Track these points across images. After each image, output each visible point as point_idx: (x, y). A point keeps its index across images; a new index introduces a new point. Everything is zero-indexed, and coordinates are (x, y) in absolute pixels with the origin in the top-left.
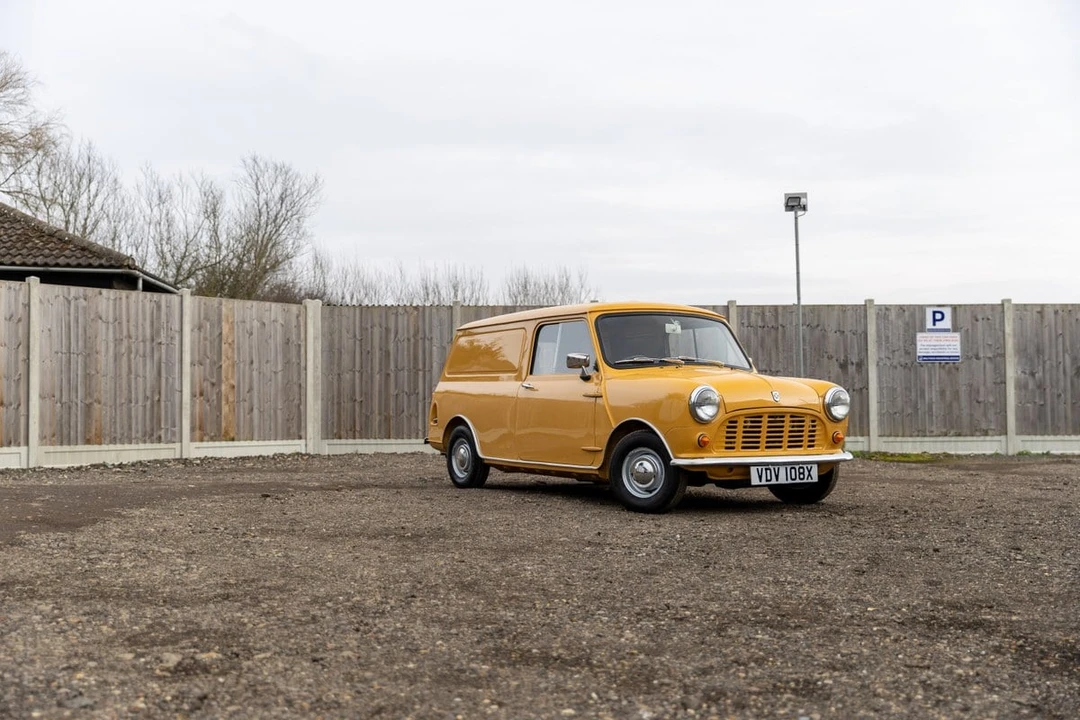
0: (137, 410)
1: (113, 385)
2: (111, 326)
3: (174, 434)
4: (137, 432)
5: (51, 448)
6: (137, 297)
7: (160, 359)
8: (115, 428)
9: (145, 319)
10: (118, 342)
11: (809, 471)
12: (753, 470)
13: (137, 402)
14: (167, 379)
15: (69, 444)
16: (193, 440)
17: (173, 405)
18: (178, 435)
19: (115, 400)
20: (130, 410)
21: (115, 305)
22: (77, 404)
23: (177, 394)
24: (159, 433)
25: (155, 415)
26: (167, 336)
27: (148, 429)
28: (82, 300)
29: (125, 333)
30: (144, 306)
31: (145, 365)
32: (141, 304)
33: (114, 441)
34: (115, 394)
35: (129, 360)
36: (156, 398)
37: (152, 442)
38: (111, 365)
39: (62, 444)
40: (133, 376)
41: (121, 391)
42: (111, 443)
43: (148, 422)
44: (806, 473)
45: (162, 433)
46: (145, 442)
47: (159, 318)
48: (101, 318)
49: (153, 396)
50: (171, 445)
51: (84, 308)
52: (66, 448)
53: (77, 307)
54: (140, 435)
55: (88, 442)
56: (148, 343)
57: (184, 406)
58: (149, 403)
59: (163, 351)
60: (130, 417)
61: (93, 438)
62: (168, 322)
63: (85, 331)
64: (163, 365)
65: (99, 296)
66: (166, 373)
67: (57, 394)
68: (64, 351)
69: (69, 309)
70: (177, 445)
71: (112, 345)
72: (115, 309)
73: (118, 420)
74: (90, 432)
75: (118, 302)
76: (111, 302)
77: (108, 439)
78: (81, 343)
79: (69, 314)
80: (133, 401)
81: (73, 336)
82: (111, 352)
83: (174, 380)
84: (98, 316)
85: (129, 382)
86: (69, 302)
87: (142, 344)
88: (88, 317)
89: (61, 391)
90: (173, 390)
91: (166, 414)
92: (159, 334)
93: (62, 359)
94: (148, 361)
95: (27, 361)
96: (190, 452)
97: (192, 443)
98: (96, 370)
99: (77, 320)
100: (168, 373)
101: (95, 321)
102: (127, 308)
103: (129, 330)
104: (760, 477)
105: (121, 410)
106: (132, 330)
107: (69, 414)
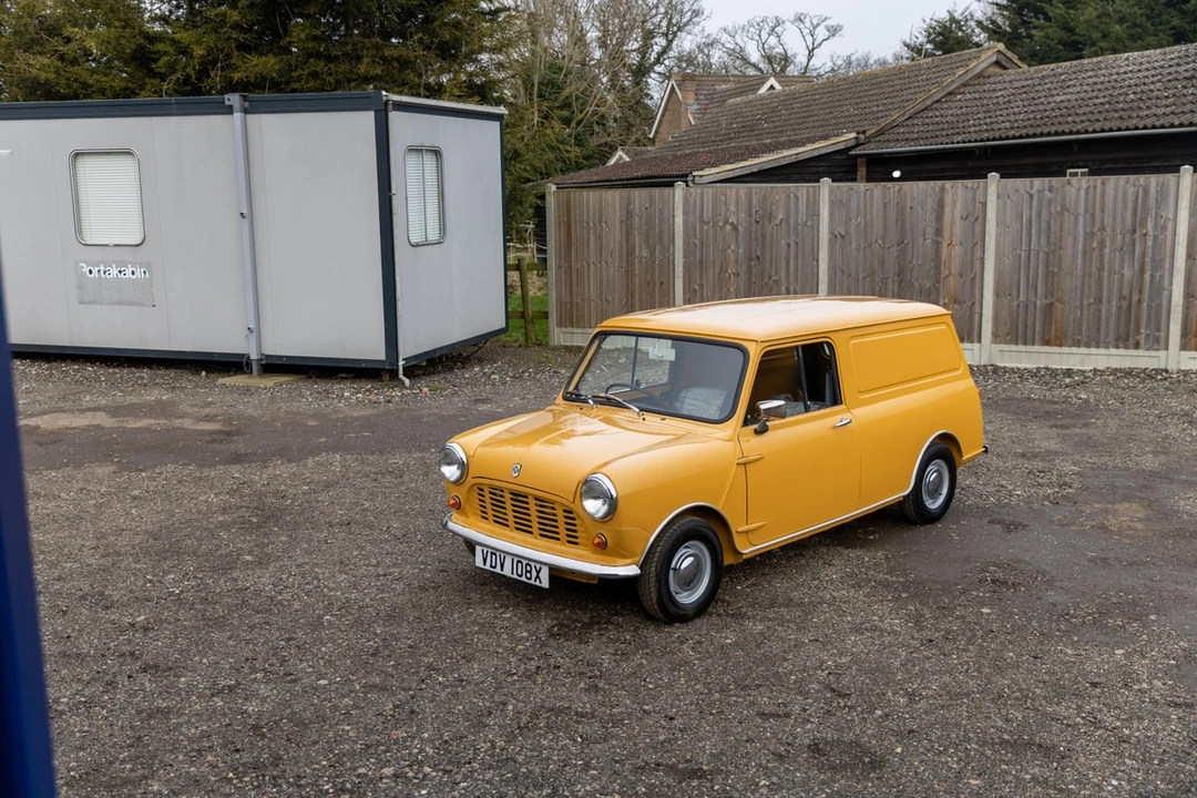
0: (1109, 310)
1: (1079, 283)
2: (1081, 218)
3: (1157, 340)
4: (1107, 336)
5: (1006, 347)
6: (1117, 183)
7: (1143, 256)
8: (1080, 329)
9: (1125, 207)
10: (1089, 235)
12: (479, 548)
13: (1109, 302)
14: (1152, 277)
15: (1025, 344)
16: (1184, 347)
17: (1159, 306)
18: (1162, 342)
19: (1082, 300)
20: (1099, 311)
21: (1087, 194)
22: (1035, 304)
23: (1166, 293)
24: (1138, 338)
25: (1133, 318)
26: (1156, 225)
27: (1122, 332)
28: (1047, 193)
29: (1098, 225)
30: (1125, 192)
31: (1122, 260)
32: (1121, 189)
33: (1077, 344)
34: (1082, 292)
35: (1102, 255)
36: (1135, 298)
37: (1127, 347)
38: (1080, 261)
39: (1017, 344)
40: (1106, 273)
41: (1090, 290)
42: (1073, 346)
43: (1122, 326)
45: (1142, 338)
46: (1117, 347)
47: (1144, 205)
48: (1068, 211)
49: (1131, 297)
50: (1153, 353)
51: (1050, 202)
52: (1021, 348)
53: (1040, 200)
54: (1111, 338)
55: (1047, 343)
56: (1128, 236)
57: (1173, 308)
58: (1125, 303)
59: (1150, 243)
60: (1099, 318)
61: (1053, 338)
62: (1158, 207)
63: (1049, 225)
64: (1147, 259)
65: (1067, 187)
66: (1152, 270)
67: (1014, 294)
68: (1024, 248)
69: (1031, 203)
70: (1162, 353)
71: (1081, 239)
72: (1087, 199)
73: (1085, 319)
74: (1049, 332)
75: (1091, 190)
76: (1083, 192)
77: (1070, 341)
78: (1043, 240)
79: (1031, 209)
80: (1104, 301)
81: (1033, 231)
82: (1080, 246)
83: (1162, 277)
84: (1064, 208)
85: (1100, 279)
86: (1031, 196)
87: (1119, 236)
88: (1052, 210)
89: (1019, 289)
90: (1160, 290)
91: (1149, 316)
92: (1143, 225)
93: (1020, 255)
94: (1127, 256)
95: (982, 260)
96: (1179, 363)
97: (1182, 352)
98: (1060, 267)
99: (1039, 215)
100: (1153, 270)
101: (1061, 213)
102: (1103, 197)
103: (1102, 221)
104: (485, 560)
105: (1089, 310)
106: (1108, 221)
107: (1027, 313)
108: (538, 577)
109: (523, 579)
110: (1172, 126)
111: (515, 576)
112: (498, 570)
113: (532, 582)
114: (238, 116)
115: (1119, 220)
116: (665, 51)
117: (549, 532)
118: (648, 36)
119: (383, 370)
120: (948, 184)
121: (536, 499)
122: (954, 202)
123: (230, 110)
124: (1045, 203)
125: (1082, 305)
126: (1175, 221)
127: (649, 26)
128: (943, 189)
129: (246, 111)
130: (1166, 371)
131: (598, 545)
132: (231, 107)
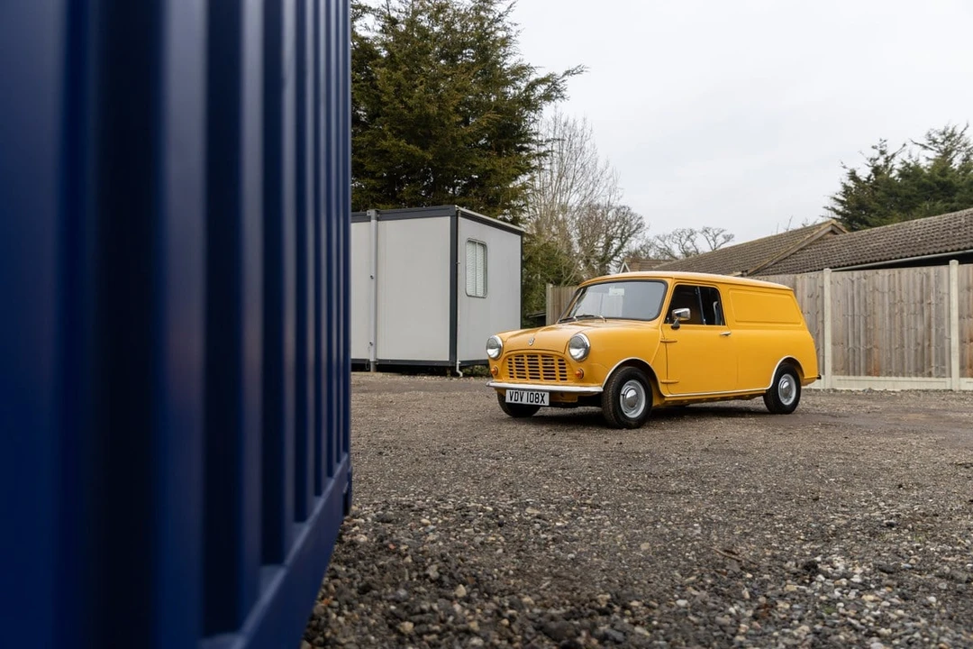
0: (909, 352)
1: (888, 335)
2: (886, 295)
3: (944, 371)
4: (909, 368)
5: (842, 377)
6: (908, 272)
7: (930, 317)
8: (891, 365)
9: (915, 287)
10: (892, 305)
11: (543, 397)
12: (508, 392)
13: (909, 347)
14: (937, 330)
15: (854, 375)
16: (962, 375)
17: (943, 349)
18: (947, 372)
20: (903, 353)
21: (889, 281)
22: (860, 349)
23: (947, 341)
24: (930, 370)
25: (926, 356)
26: (937, 297)
27: (919, 366)
28: (863, 280)
29: (898, 298)
30: (914, 277)
31: (916, 320)
32: (911, 276)
33: (889, 374)
34: (891, 341)
35: (902, 317)
36: (926, 344)
37: (923, 376)
38: (887, 321)
39: (849, 375)
40: (905, 329)
41: (896, 340)
42: (887, 375)
43: (919, 362)
44: (540, 398)
45: (933, 370)
46: (917, 376)
47: (928, 285)
48: (877, 290)
49: (923, 343)
50: (941, 379)
51: (865, 285)
52: (852, 377)
53: (859, 286)
54: (912, 370)
55: (869, 374)
56: (918, 305)
57: (952, 350)
58: (920, 348)
59: (933, 309)
60: (903, 358)
61: (873, 371)
62: (937, 287)
63: (865, 299)
64: (933, 319)
65: (876, 276)
66: (936, 325)
67: (845, 342)
68: (850, 313)
69: (853, 286)
70: (948, 379)
71: (887, 307)
72: (889, 283)
73: (893, 359)
74: (870, 368)
75: (892, 277)
76: (886, 279)
77: (884, 373)
78: (862, 308)
79: (853, 290)
80: (906, 346)
81: (856, 304)
82: (887, 312)
83: (943, 330)
84: (875, 289)
85: (902, 333)
86: (853, 282)
87: (913, 306)
88: (867, 290)
89: (848, 340)
90: (943, 338)
91: (936, 356)
92: (928, 297)
93: (848, 319)
94: (919, 317)
95: (823, 322)
96: (959, 386)
97: (962, 379)
98: (874, 325)
99: (859, 293)
100: (938, 325)
101: (873, 292)
102: (900, 281)
103: (901, 297)
104: (511, 398)
105: (896, 352)
106: (904, 296)
107: (854, 355)
108: (542, 400)
109: (534, 403)
110: (946, 251)
111: (529, 403)
112: (519, 402)
113: (539, 404)
114: (373, 221)
115: (911, 294)
116: (620, 248)
117: (550, 376)
118: (610, 239)
119: (447, 367)
120: (798, 276)
121: (543, 356)
122: (803, 286)
123: (369, 219)
124: (862, 286)
125: (890, 347)
126: (949, 294)
127: (610, 232)
128: (795, 279)
129: (378, 219)
130: (951, 390)
131: (578, 375)
132: (370, 217)
